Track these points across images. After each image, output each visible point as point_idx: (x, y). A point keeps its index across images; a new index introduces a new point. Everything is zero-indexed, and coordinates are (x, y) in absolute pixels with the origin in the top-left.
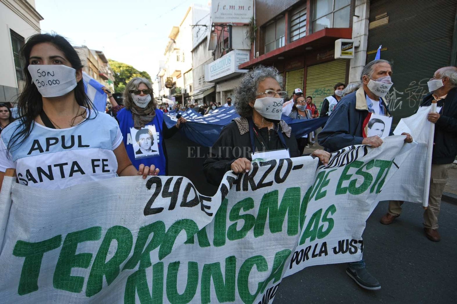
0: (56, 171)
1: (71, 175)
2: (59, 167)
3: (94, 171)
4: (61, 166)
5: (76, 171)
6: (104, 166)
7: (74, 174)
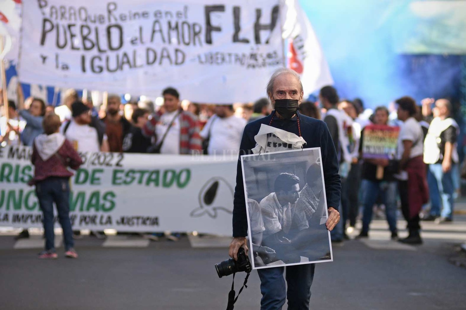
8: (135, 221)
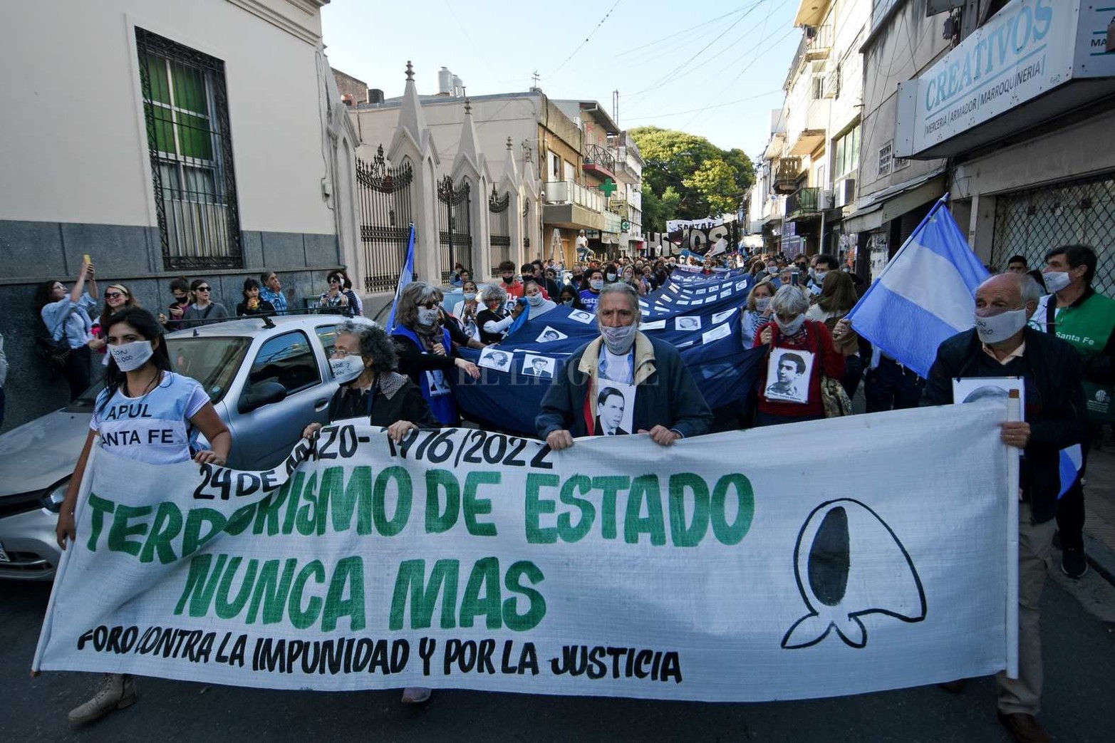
0: (120, 437)
1: (131, 443)
2: (122, 434)
3: (150, 441)
4: (124, 433)
5: (135, 440)
6: (164, 436)
7: (133, 442)
8: (608, 660)
